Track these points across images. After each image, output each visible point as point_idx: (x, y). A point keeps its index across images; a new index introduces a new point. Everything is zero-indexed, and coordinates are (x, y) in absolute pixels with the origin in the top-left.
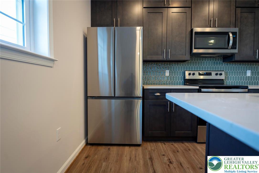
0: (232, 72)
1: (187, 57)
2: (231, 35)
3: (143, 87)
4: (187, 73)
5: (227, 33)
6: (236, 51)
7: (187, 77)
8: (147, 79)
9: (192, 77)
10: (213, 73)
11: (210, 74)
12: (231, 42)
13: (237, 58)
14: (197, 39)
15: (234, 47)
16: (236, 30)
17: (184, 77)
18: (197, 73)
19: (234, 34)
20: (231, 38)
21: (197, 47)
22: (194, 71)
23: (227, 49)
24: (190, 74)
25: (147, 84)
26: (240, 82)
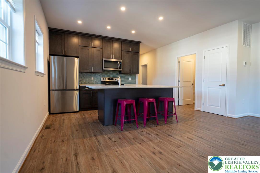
0: (123, 78)
1: (101, 71)
2: (119, 63)
3: (80, 85)
4: (102, 78)
5: (117, 62)
6: (121, 70)
7: (102, 80)
8: (81, 81)
9: (104, 80)
10: (114, 79)
11: (113, 79)
12: (119, 65)
13: (122, 72)
14: (105, 63)
15: (120, 68)
16: (121, 61)
17: (101, 80)
18: (107, 78)
19: (120, 62)
20: (119, 64)
21: (105, 67)
22: (103, 77)
23: (118, 68)
24: (103, 79)
25: (81, 84)
26: (123, 83)
